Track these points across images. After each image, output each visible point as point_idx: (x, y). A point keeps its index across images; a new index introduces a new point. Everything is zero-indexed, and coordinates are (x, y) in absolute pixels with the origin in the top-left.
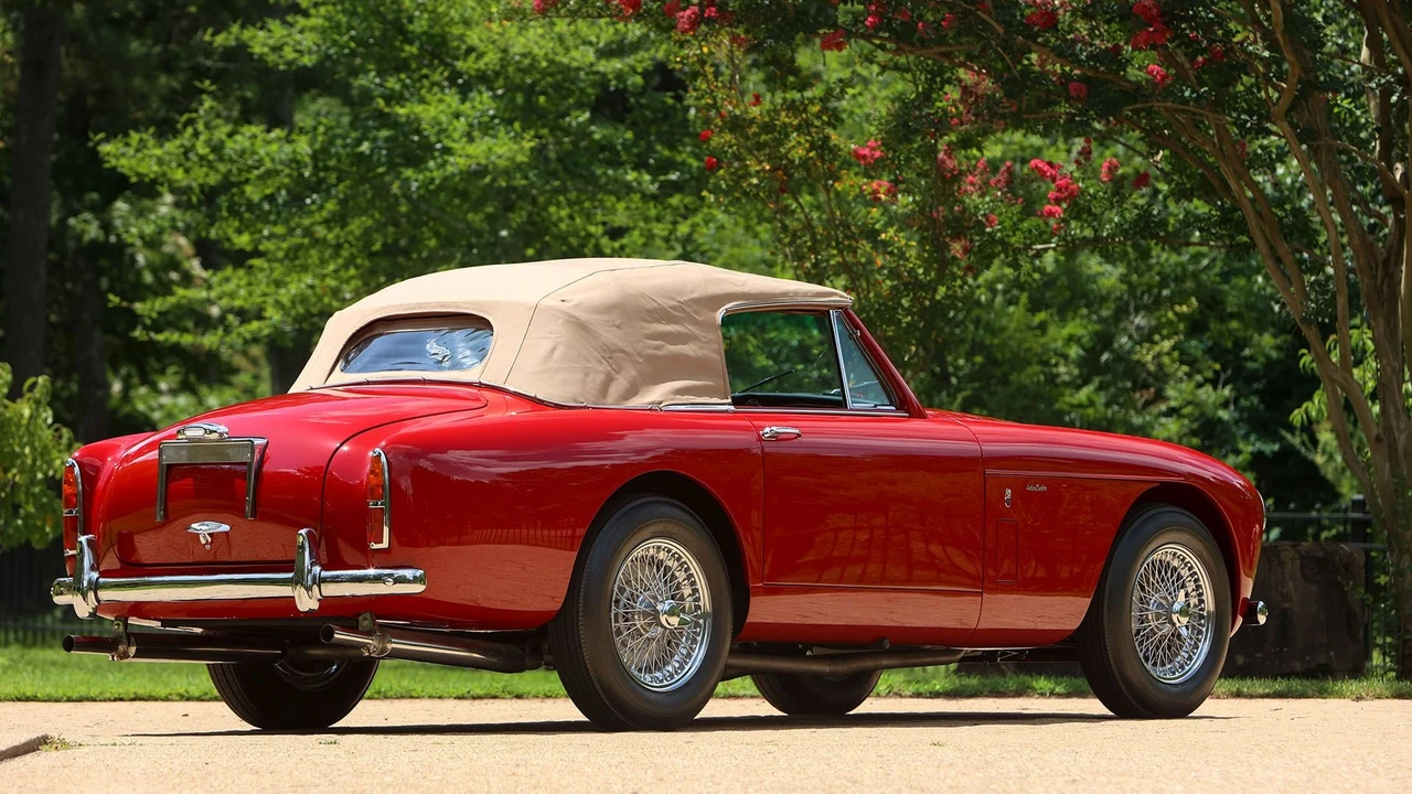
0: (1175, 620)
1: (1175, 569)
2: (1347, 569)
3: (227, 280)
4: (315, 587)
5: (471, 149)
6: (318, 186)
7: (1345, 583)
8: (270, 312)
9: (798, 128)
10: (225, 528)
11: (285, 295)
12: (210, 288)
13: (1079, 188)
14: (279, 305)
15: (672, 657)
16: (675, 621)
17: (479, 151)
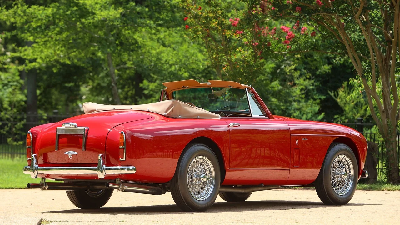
0: (343, 177)
1: (343, 162)
2: (373, 149)
3: (25, 50)
4: (104, 171)
5: (102, 13)
6: (54, 23)
7: (373, 154)
8: (39, 60)
9: (215, 18)
10: (76, 153)
11: (43, 55)
12: (21, 53)
13: (295, 35)
14: (41, 58)
15: (203, 191)
16: (205, 180)
17: (105, 14)
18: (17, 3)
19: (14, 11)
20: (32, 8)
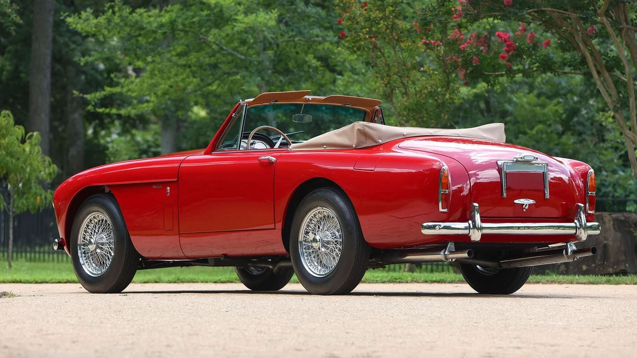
3: (131, 83)
5: (246, 20)
11: (159, 91)
12: (123, 87)
13: (517, 46)
14: (156, 95)
17: (250, 20)
18: (113, 5)
19: (106, 19)
20: (137, 13)
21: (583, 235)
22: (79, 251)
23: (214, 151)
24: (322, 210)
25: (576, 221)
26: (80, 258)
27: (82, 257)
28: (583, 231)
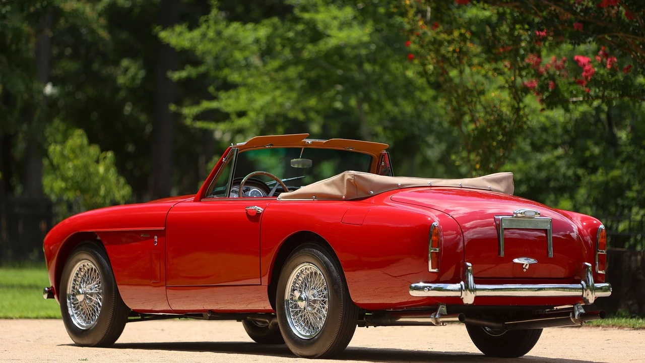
13: (595, 71)
19: (201, 33)
21: (591, 298)
22: (68, 301)
23: (204, 198)
24: (309, 267)
25: (583, 282)
26: (69, 309)
27: (71, 307)
28: (590, 292)
